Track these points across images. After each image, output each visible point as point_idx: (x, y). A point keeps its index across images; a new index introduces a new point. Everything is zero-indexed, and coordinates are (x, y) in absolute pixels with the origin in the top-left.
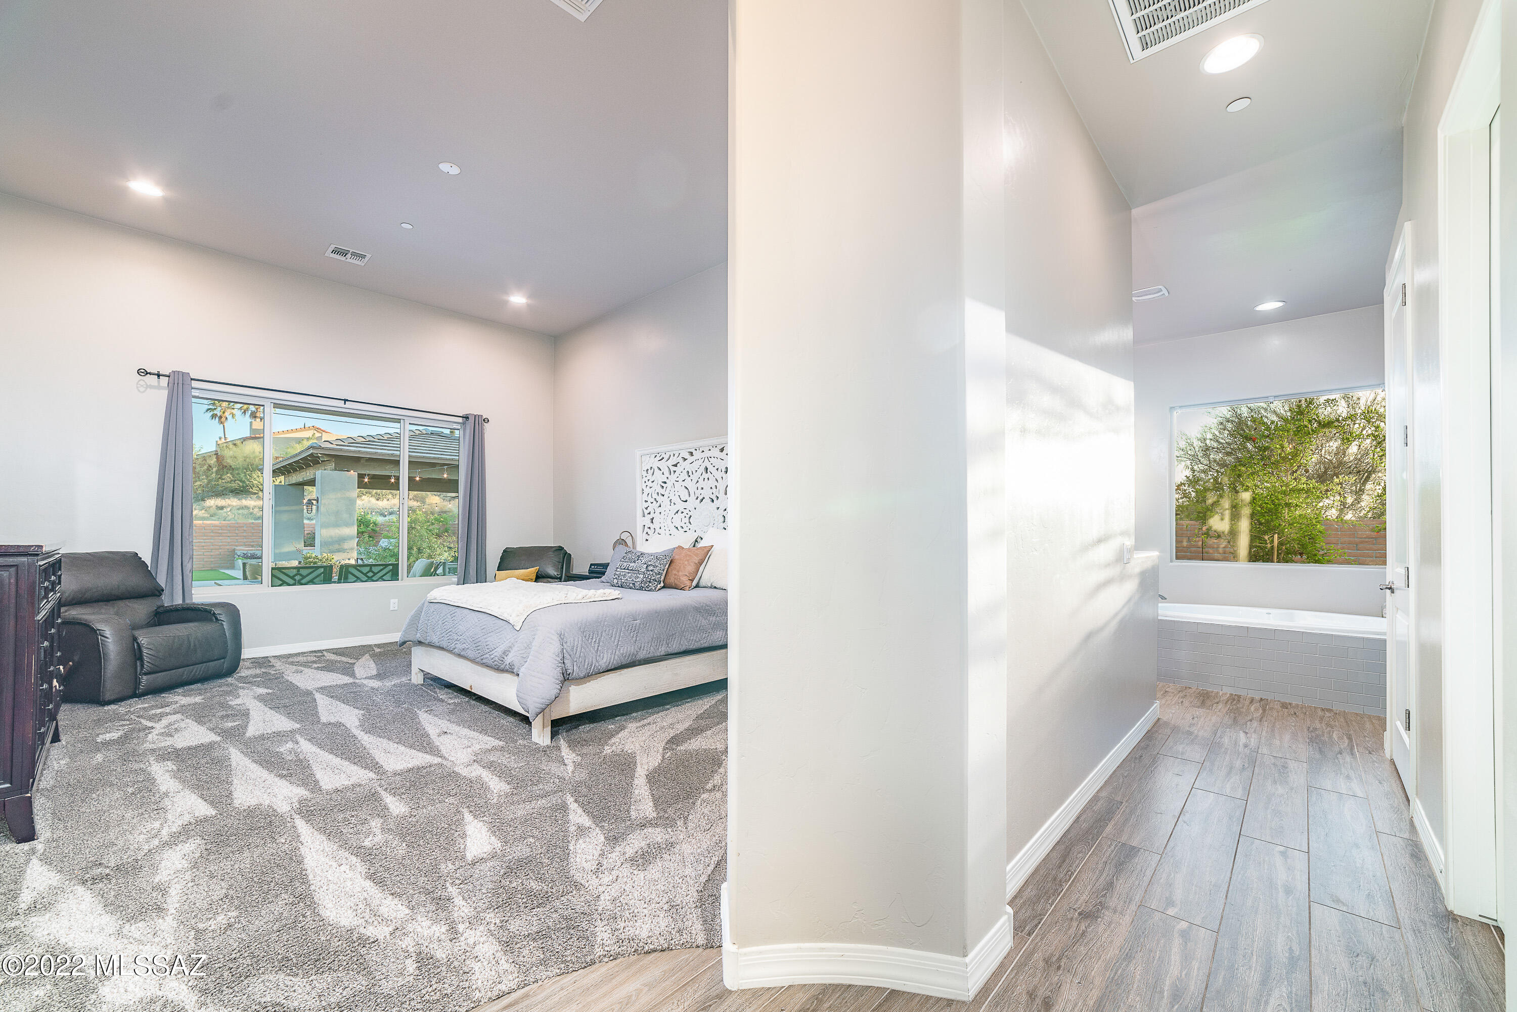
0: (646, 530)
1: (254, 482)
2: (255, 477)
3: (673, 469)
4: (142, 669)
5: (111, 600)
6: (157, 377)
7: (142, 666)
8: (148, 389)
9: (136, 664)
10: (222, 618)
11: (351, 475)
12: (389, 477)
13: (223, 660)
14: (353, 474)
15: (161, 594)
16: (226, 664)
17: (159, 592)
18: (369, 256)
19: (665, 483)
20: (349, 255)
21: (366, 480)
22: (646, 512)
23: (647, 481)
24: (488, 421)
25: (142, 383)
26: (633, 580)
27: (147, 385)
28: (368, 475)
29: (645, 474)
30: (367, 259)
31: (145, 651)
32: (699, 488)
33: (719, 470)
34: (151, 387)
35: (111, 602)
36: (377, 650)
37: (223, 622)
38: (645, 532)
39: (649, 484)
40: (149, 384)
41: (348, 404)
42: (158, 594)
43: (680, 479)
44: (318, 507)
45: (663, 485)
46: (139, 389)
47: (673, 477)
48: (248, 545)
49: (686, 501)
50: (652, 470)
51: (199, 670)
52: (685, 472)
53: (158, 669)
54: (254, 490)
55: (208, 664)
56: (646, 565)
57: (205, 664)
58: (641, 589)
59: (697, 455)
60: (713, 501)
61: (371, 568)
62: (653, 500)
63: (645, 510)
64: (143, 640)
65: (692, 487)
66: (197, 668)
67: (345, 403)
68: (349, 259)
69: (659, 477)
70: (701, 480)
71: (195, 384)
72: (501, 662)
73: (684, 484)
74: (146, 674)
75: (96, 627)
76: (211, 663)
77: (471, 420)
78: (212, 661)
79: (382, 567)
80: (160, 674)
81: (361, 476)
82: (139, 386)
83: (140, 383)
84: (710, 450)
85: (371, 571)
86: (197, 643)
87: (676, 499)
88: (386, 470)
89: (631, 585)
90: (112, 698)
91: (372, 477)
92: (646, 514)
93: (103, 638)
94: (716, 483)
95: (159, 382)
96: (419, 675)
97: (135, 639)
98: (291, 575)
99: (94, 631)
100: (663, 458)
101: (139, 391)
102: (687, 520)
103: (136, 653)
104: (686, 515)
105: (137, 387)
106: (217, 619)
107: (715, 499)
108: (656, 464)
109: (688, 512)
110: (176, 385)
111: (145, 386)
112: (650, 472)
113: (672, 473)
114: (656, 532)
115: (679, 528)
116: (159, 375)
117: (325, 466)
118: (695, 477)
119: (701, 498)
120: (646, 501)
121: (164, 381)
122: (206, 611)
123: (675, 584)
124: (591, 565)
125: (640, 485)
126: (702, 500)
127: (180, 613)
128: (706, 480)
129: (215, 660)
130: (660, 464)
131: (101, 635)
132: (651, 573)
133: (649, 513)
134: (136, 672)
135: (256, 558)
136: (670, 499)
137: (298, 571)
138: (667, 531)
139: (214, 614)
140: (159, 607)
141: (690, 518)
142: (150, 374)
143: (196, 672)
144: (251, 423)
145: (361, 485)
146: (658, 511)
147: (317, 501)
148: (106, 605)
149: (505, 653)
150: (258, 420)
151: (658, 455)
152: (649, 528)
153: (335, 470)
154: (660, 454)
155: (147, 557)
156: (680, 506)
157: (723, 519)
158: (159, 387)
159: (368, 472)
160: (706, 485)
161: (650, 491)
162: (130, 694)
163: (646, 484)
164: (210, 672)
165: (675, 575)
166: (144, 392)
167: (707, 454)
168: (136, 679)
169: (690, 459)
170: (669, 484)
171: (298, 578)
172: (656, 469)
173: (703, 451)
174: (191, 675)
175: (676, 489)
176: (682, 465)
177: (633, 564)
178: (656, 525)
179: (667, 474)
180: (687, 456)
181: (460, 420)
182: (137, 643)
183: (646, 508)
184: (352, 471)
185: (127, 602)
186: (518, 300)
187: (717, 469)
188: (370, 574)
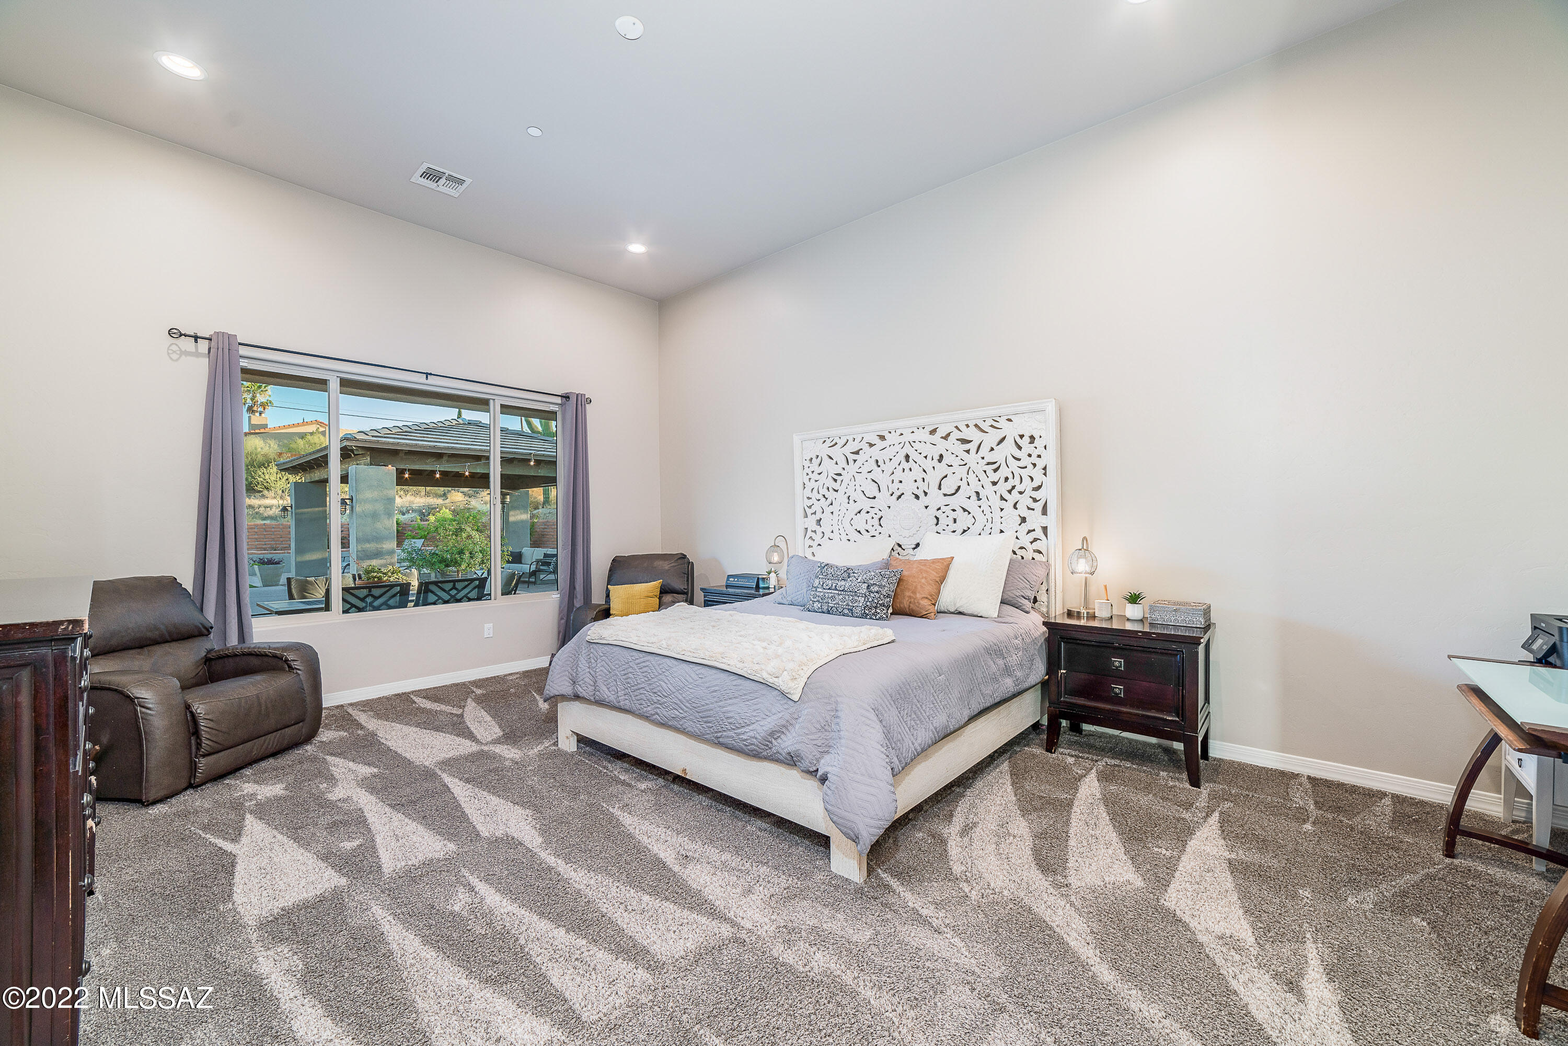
0: (809, 534)
1: (259, 479)
2: (260, 473)
3: (851, 457)
4: (198, 749)
5: (147, 646)
6: (193, 339)
7: (199, 745)
8: (183, 357)
9: (190, 743)
10: (296, 665)
11: (389, 470)
12: (434, 472)
13: (301, 724)
14: (391, 469)
15: (209, 633)
16: (303, 728)
17: (208, 630)
18: (468, 181)
19: (840, 475)
20: (443, 181)
21: (407, 476)
22: (809, 511)
23: (810, 473)
24: (591, 401)
25: (174, 348)
26: (848, 605)
27: (180, 350)
28: (409, 470)
29: (807, 464)
30: (465, 185)
31: (202, 723)
32: (896, 481)
33: (929, 458)
34: (187, 353)
35: (145, 649)
36: (479, 692)
37: (299, 672)
38: (808, 537)
39: (815, 476)
40: (183, 350)
41: (431, 380)
42: (206, 632)
43: (864, 470)
44: (352, 507)
45: (836, 477)
46: (171, 356)
47: (853, 468)
48: (260, 548)
49: (874, 498)
50: (819, 458)
51: (272, 741)
52: (872, 461)
53: (220, 747)
54: (259, 488)
55: (283, 731)
56: (866, 585)
57: (280, 732)
58: (864, 616)
59: (891, 439)
60: (917, 497)
61: (454, 585)
62: (820, 497)
63: (807, 509)
64: (199, 709)
65: (884, 480)
66: (270, 739)
67: (427, 377)
68: (442, 187)
69: (830, 468)
70: (899, 471)
71: (243, 351)
72: (763, 747)
73: (870, 476)
74: (204, 756)
75: (132, 694)
76: (287, 729)
77: (573, 399)
78: (289, 726)
79: (466, 583)
80: (223, 753)
81: (400, 472)
82: (170, 352)
83: (170, 348)
84: (913, 432)
85: (454, 588)
86: (269, 705)
87: (858, 496)
88: (426, 464)
89: (846, 611)
90: (162, 794)
91: (412, 472)
92: (809, 514)
93: (144, 710)
94: (924, 475)
95: (196, 348)
96: (571, 739)
97: (188, 707)
98: (362, 596)
99: (130, 699)
100: (836, 444)
101: (171, 359)
102: (876, 522)
103: (192, 724)
104: (874, 516)
105: (168, 353)
106: (290, 667)
107: (921, 495)
108: (824, 451)
109: (876, 510)
110: (220, 350)
111: (178, 352)
112: (816, 462)
113: (851, 462)
114: (826, 537)
115: (863, 532)
116: (196, 338)
117: (357, 460)
118: (888, 467)
119: (898, 493)
120: (809, 498)
121: (203, 346)
122: (275, 656)
123: (913, 610)
124: (729, 576)
125: (800, 477)
126: (900, 497)
127: (238, 659)
128: (907, 470)
129: (292, 725)
130: (831, 452)
131: (140, 706)
132: (877, 595)
133: (815, 513)
134: (191, 753)
135: (273, 564)
136: (847, 495)
137: (370, 591)
138: (844, 534)
139: (286, 660)
140: (209, 652)
141: (880, 519)
142: (185, 335)
143: (269, 744)
144: (250, 417)
145: (400, 481)
146: (828, 510)
147: (351, 499)
148: (139, 654)
149: (774, 734)
150: (257, 414)
151: (828, 441)
152: (815, 532)
153: (371, 464)
154: (831, 439)
155: (188, 583)
156: (865, 504)
157: (935, 521)
158: (197, 354)
159: (408, 467)
160: (908, 477)
161: (816, 485)
162: (185, 785)
163: (808, 477)
164: (286, 742)
165: (910, 597)
166: (177, 360)
167: (908, 437)
168: (191, 762)
169: (880, 444)
170: (846, 477)
171: (369, 600)
172: (826, 459)
173: (902, 434)
174: (263, 750)
175: (857, 483)
176: (867, 452)
177: (843, 583)
178: (826, 527)
179: (842, 463)
180: (876, 440)
181: (559, 400)
182: (191, 712)
183: (810, 507)
184: (390, 466)
185: (166, 647)
186: (637, 248)
187: (926, 457)
188: (453, 592)
